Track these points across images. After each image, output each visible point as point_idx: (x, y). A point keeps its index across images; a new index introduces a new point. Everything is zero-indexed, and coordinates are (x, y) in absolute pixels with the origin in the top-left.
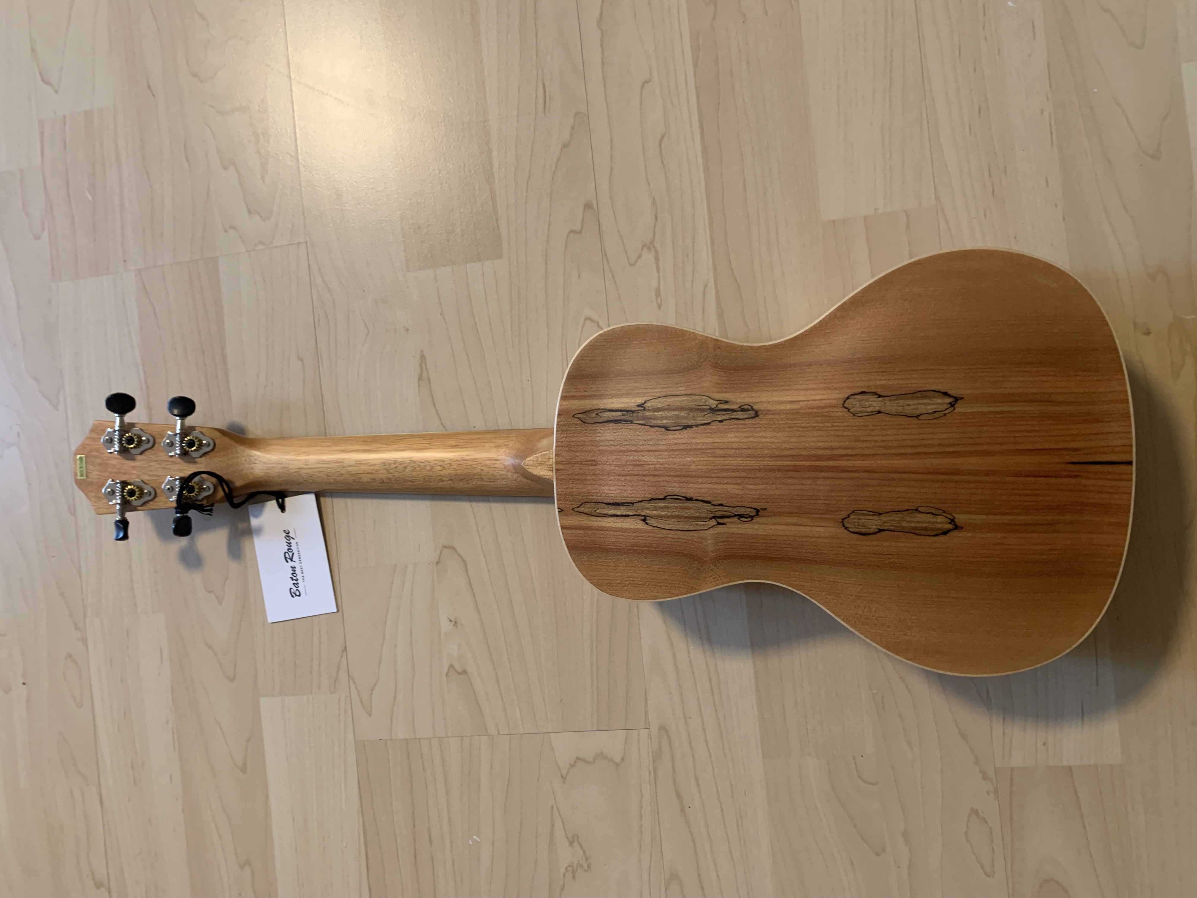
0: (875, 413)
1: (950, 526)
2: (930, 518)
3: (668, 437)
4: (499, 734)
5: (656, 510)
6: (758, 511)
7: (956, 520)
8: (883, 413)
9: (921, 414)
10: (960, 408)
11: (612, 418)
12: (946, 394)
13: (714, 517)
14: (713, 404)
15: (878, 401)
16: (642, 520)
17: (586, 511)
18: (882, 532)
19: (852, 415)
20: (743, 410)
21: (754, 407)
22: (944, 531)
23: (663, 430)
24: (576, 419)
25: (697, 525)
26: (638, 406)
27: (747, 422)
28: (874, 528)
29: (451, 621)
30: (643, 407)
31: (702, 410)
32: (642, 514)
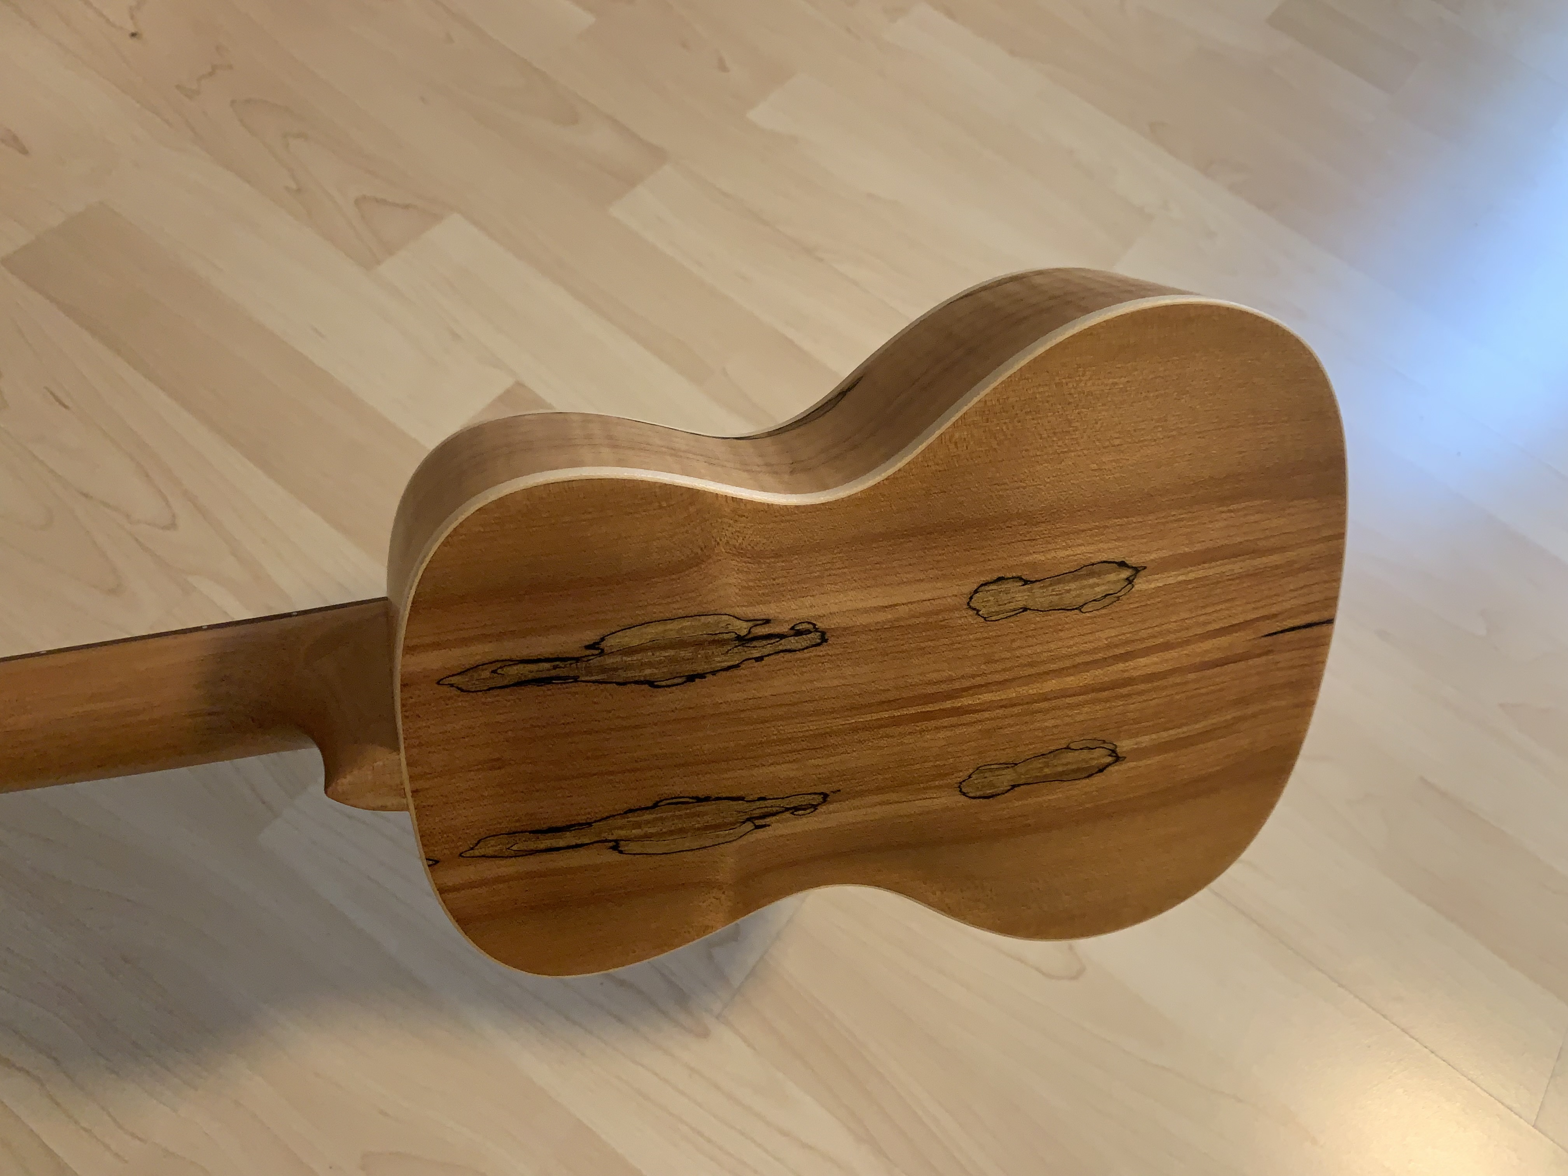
0: (1017, 612)
1: (1109, 759)
2: (1085, 754)
3: (656, 699)
5: (640, 827)
6: (825, 796)
7: (1118, 750)
8: (1030, 609)
9: (1086, 603)
10: (1141, 584)
11: (530, 676)
12: (1122, 564)
13: (748, 820)
14: (743, 628)
15: (1024, 591)
16: (611, 848)
17: (490, 851)
18: (1016, 789)
19: (983, 620)
20: (799, 633)
21: (819, 625)
22: (1101, 767)
23: (646, 687)
24: (445, 688)
25: (718, 836)
26: (588, 647)
27: (806, 654)
28: (1006, 786)
30: (598, 649)
31: (722, 643)
32: (610, 838)
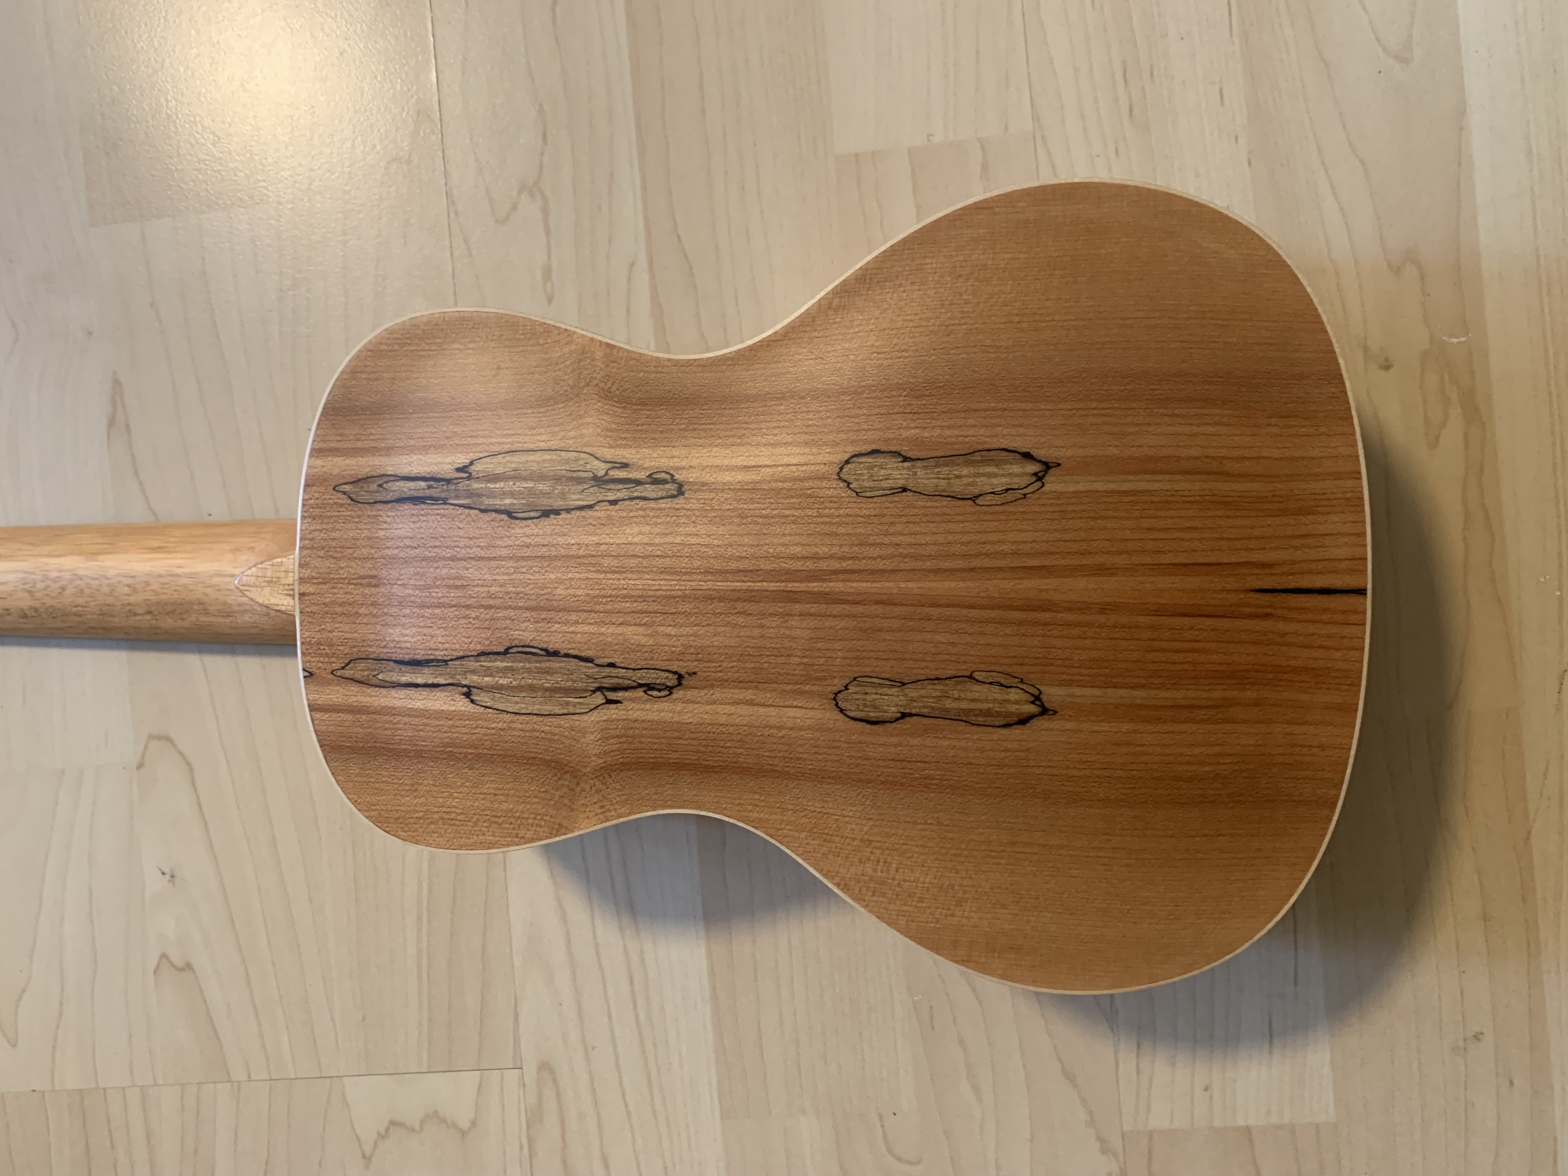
0: (896, 491)
1: (1033, 709)
2: (996, 693)
3: (513, 531)
4: (250, 1079)
5: (491, 675)
6: (680, 677)
7: (1044, 698)
8: (911, 491)
9: (982, 495)
10: (1053, 484)
11: (409, 494)
12: (1027, 456)
13: (599, 689)
14: (600, 468)
15: (904, 468)
16: (464, 694)
17: (358, 676)
18: (908, 719)
19: (855, 495)
20: (656, 482)
21: (677, 476)
22: (1021, 717)
23: (505, 517)
24: (340, 495)
25: (567, 703)
26: (458, 470)
27: (662, 504)
28: (892, 711)
29: (163, 874)
30: (466, 472)
31: (579, 481)
32: (464, 682)
